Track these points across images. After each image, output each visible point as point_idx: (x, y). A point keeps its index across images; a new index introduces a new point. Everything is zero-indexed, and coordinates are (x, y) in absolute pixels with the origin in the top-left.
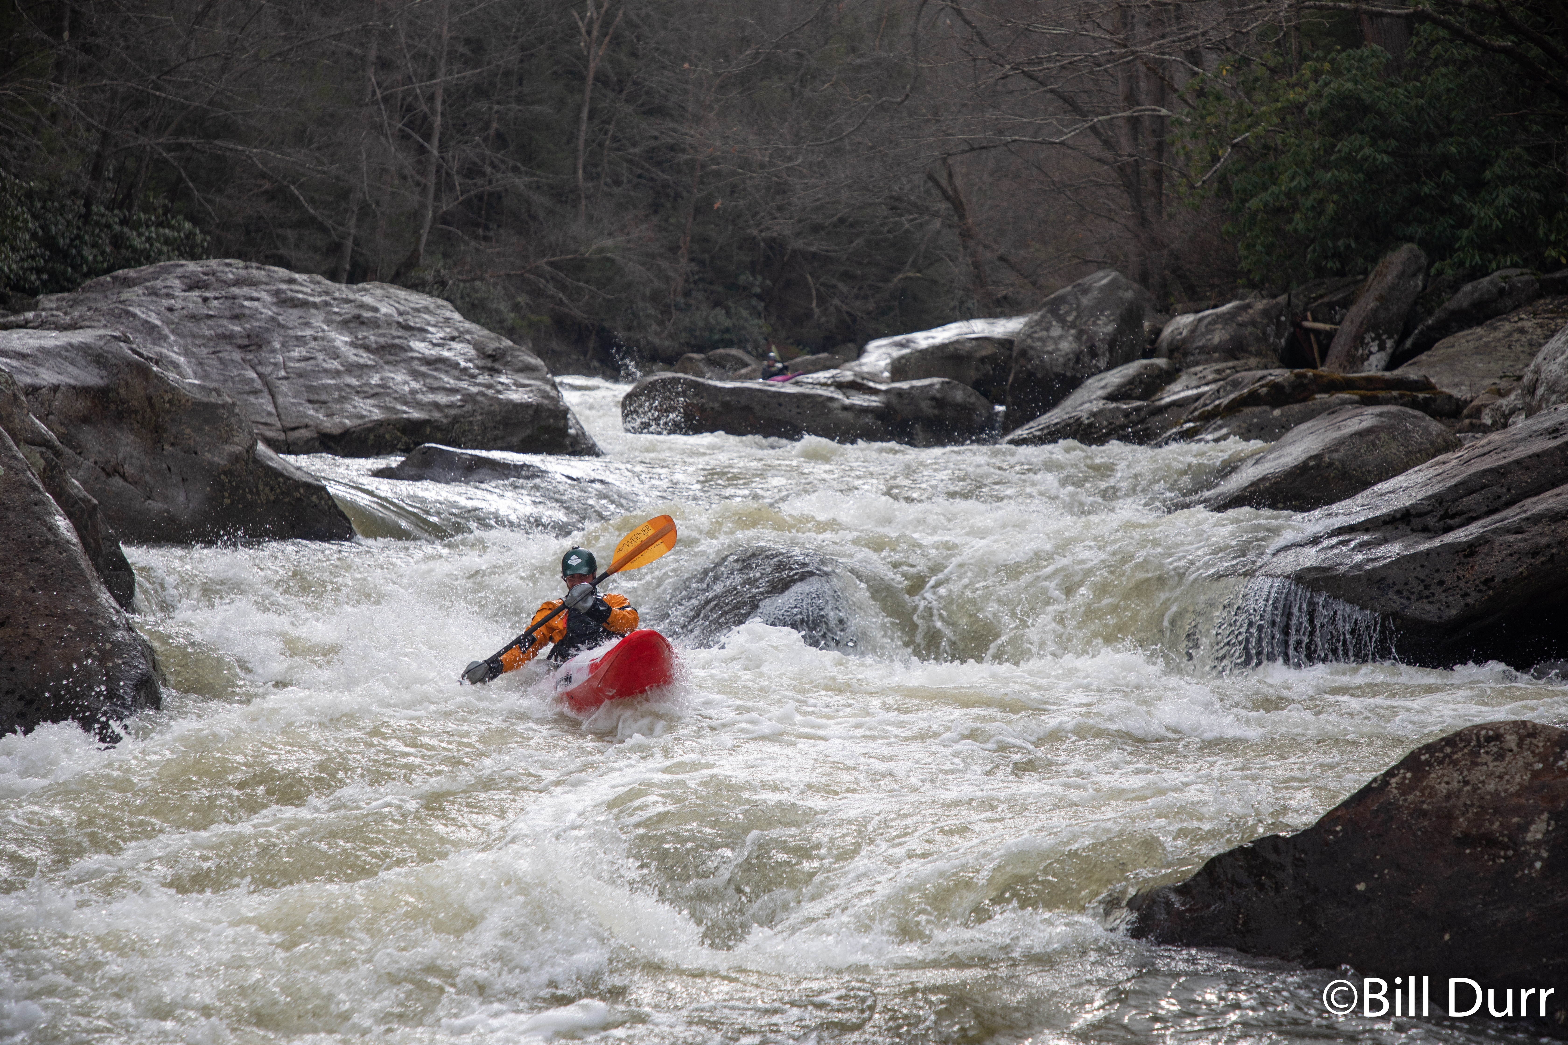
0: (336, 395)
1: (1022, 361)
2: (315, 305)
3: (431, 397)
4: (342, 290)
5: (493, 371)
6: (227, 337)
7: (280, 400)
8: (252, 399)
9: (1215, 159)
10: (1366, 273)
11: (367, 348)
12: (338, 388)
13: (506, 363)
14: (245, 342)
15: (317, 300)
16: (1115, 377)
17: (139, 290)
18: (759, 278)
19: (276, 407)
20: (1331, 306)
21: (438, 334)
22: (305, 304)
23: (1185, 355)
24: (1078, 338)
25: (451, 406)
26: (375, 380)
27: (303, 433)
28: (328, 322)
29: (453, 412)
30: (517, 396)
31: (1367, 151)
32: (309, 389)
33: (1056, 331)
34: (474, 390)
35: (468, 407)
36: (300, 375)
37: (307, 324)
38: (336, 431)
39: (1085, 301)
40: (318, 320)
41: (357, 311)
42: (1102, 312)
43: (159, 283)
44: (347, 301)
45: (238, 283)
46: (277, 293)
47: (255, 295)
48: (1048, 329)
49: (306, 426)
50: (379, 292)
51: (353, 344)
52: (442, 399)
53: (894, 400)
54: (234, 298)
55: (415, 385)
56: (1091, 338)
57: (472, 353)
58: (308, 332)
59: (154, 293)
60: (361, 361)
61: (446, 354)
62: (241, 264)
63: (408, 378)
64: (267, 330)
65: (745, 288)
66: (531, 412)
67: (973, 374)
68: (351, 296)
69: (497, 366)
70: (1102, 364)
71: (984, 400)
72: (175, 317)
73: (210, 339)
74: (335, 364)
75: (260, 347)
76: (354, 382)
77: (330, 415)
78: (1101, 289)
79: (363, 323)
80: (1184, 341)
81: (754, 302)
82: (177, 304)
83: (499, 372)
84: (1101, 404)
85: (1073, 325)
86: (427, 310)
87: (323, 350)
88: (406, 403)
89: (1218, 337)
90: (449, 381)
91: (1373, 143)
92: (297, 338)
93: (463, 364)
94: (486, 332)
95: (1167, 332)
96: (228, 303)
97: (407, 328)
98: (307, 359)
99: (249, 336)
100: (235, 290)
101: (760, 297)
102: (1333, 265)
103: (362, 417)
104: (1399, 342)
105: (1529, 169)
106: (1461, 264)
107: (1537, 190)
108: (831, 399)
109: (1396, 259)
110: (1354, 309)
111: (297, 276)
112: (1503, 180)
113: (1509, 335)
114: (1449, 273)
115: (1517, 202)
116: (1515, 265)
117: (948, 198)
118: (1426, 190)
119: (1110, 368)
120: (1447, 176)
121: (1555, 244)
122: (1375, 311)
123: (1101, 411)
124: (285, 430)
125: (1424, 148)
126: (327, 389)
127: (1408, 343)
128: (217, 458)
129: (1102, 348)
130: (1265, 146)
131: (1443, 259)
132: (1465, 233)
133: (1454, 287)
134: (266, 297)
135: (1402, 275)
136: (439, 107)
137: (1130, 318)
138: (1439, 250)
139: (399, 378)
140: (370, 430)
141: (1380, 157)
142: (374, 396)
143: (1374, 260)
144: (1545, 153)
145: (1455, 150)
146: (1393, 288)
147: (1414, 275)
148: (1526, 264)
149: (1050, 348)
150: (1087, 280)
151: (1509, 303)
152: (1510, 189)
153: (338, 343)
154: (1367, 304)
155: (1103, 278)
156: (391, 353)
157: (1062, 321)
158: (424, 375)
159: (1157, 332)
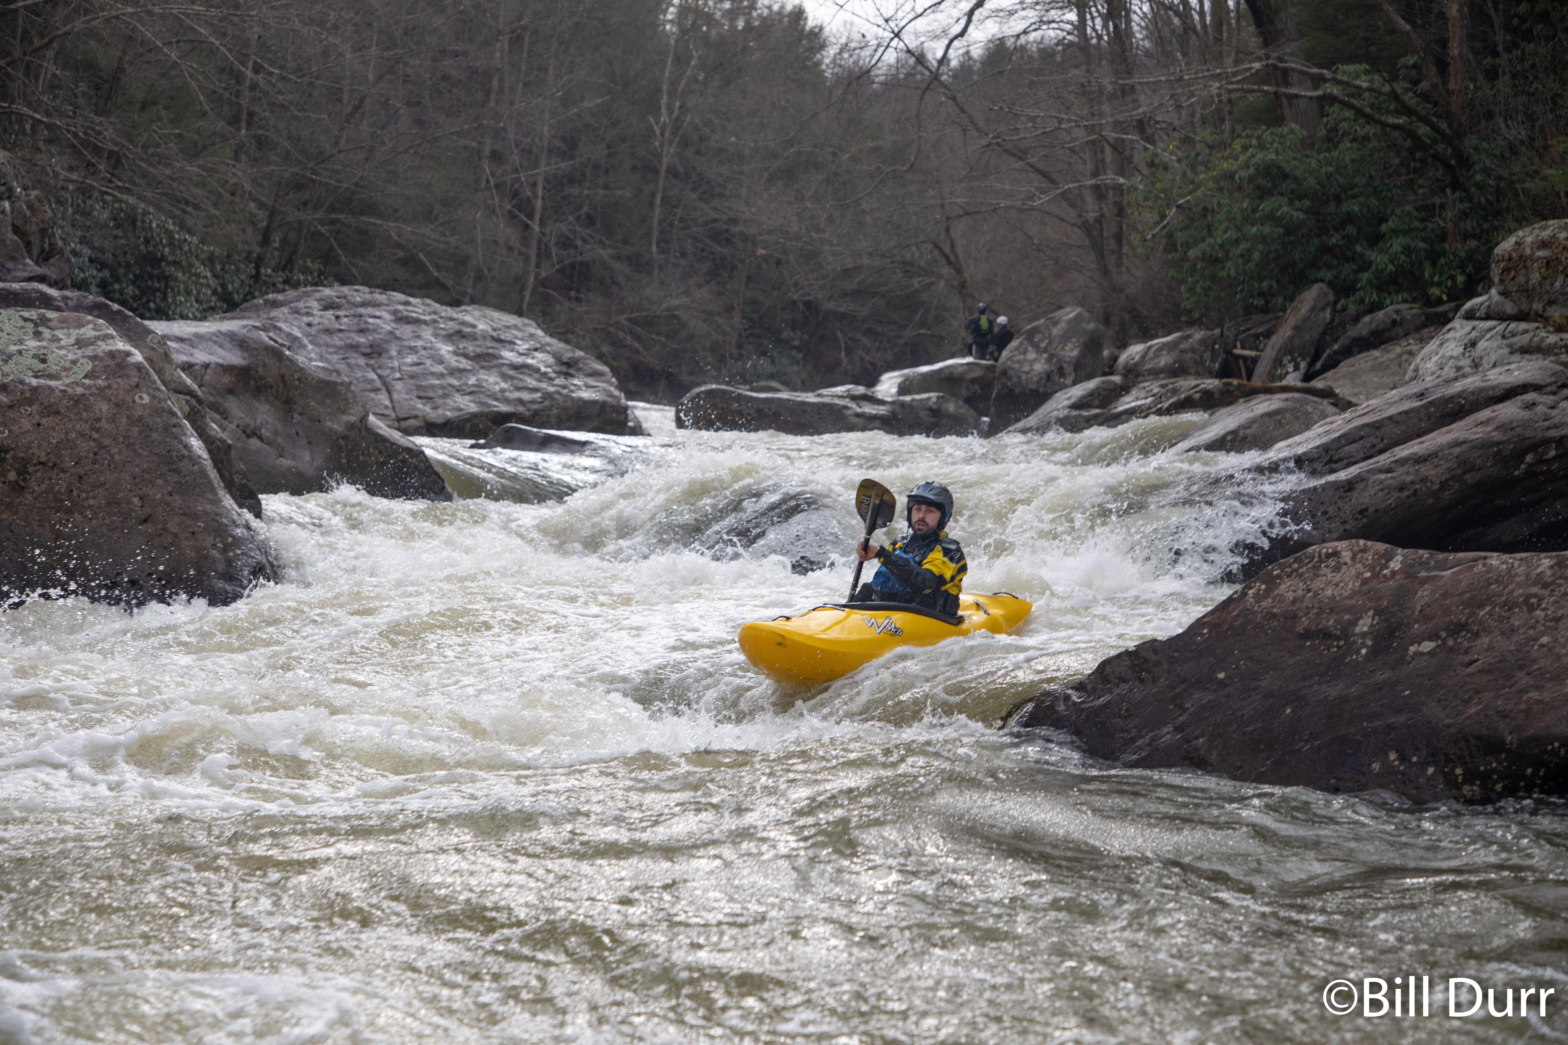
0: (440, 392)
1: (1003, 380)
2: (425, 322)
3: (517, 395)
4: (447, 311)
5: (567, 375)
6: (355, 347)
7: (395, 396)
8: (372, 395)
9: (1163, 217)
10: (1284, 309)
11: (466, 356)
12: (442, 387)
13: (579, 370)
14: (369, 351)
15: (427, 318)
16: (1078, 391)
17: (285, 310)
18: (799, 333)
19: (392, 401)
20: (1257, 337)
21: (523, 346)
22: (417, 321)
23: (1137, 376)
24: (1049, 360)
25: (533, 402)
27: (413, 422)
28: (436, 336)
29: (534, 407)
30: (585, 395)
31: (1285, 209)
32: (419, 387)
33: (1032, 355)
34: (552, 389)
35: (547, 403)
36: (412, 377)
37: (419, 337)
38: (440, 421)
39: (1056, 331)
40: (427, 334)
41: (458, 327)
42: (1069, 339)
43: (301, 304)
44: (451, 319)
45: (364, 304)
46: (395, 312)
47: (378, 313)
48: (1024, 353)
49: (416, 417)
50: (477, 313)
51: (455, 353)
52: (526, 396)
53: (898, 410)
54: (360, 316)
55: (504, 385)
56: (1059, 361)
57: (551, 360)
58: (419, 343)
59: (297, 312)
60: (461, 366)
61: (530, 361)
62: (367, 290)
63: (499, 380)
64: (386, 341)
65: (787, 342)
66: (597, 407)
67: (964, 392)
68: (455, 316)
69: (571, 371)
70: (1069, 381)
71: (972, 412)
72: (313, 331)
73: (340, 348)
74: (440, 369)
75: (380, 354)
76: (455, 382)
77: (435, 408)
78: (1069, 322)
79: (463, 337)
80: (1136, 364)
81: (794, 353)
82: (315, 320)
83: (572, 376)
84: (1066, 411)
85: (1045, 350)
86: (516, 327)
87: (431, 357)
88: (496, 399)
89: (1164, 360)
90: (532, 382)
91: (1291, 203)
92: (410, 348)
93: (543, 369)
94: (562, 345)
95: (1123, 357)
96: (356, 320)
97: (499, 340)
98: (418, 364)
99: (371, 346)
100: (361, 310)
101: (799, 349)
102: (1259, 302)
103: (461, 410)
104: (1311, 365)
105: (1417, 224)
106: (1362, 301)
107: (1424, 240)
108: (846, 407)
109: (1309, 296)
110: (1274, 338)
111: (411, 300)
112: (1396, 232)
113: (1400, 356)
114: (1352, 308)
115: (1407, 250)
116: (1405, 301)
117: (949, 262)
118: (1334, 241)
119: (1075, 383)
120: (1351, 230)
121: (1438, 284)
122: (1291, 339)
123: (1066, 418)
124: (399, 420)
125: (1332, 207)
126: (432, 387)
127: (1318, 365)
128: (337, 425)
129: (1068, 368)
130: (1205, 209)
131: (1347, 297)
132: (1365, 276)
133: (1356, 319)
134: (387, 316)
135: (1313, 308)
136: (540, 192)
137: (1092, 345)
138: (1344, 289)
139: (491, 380)
140: (467, 420)
141: (1295, 214)
142: (470, 393)
143: (1292, 299)
144: (1429, 211)
145: (1356, 208)
146: (1305, 319)
147: (1323, 309)
148: (1414, 300)
149: (1026, 368)
150: (1058, 314)
151: (1400, 331)
152: (1401, 239)
153: (443, 352)
154: (1285, 332)
155: (1070, 313)
156: (485, 360)
157: (1036, 347)
158: (512, 378)
159: (1115, 358)
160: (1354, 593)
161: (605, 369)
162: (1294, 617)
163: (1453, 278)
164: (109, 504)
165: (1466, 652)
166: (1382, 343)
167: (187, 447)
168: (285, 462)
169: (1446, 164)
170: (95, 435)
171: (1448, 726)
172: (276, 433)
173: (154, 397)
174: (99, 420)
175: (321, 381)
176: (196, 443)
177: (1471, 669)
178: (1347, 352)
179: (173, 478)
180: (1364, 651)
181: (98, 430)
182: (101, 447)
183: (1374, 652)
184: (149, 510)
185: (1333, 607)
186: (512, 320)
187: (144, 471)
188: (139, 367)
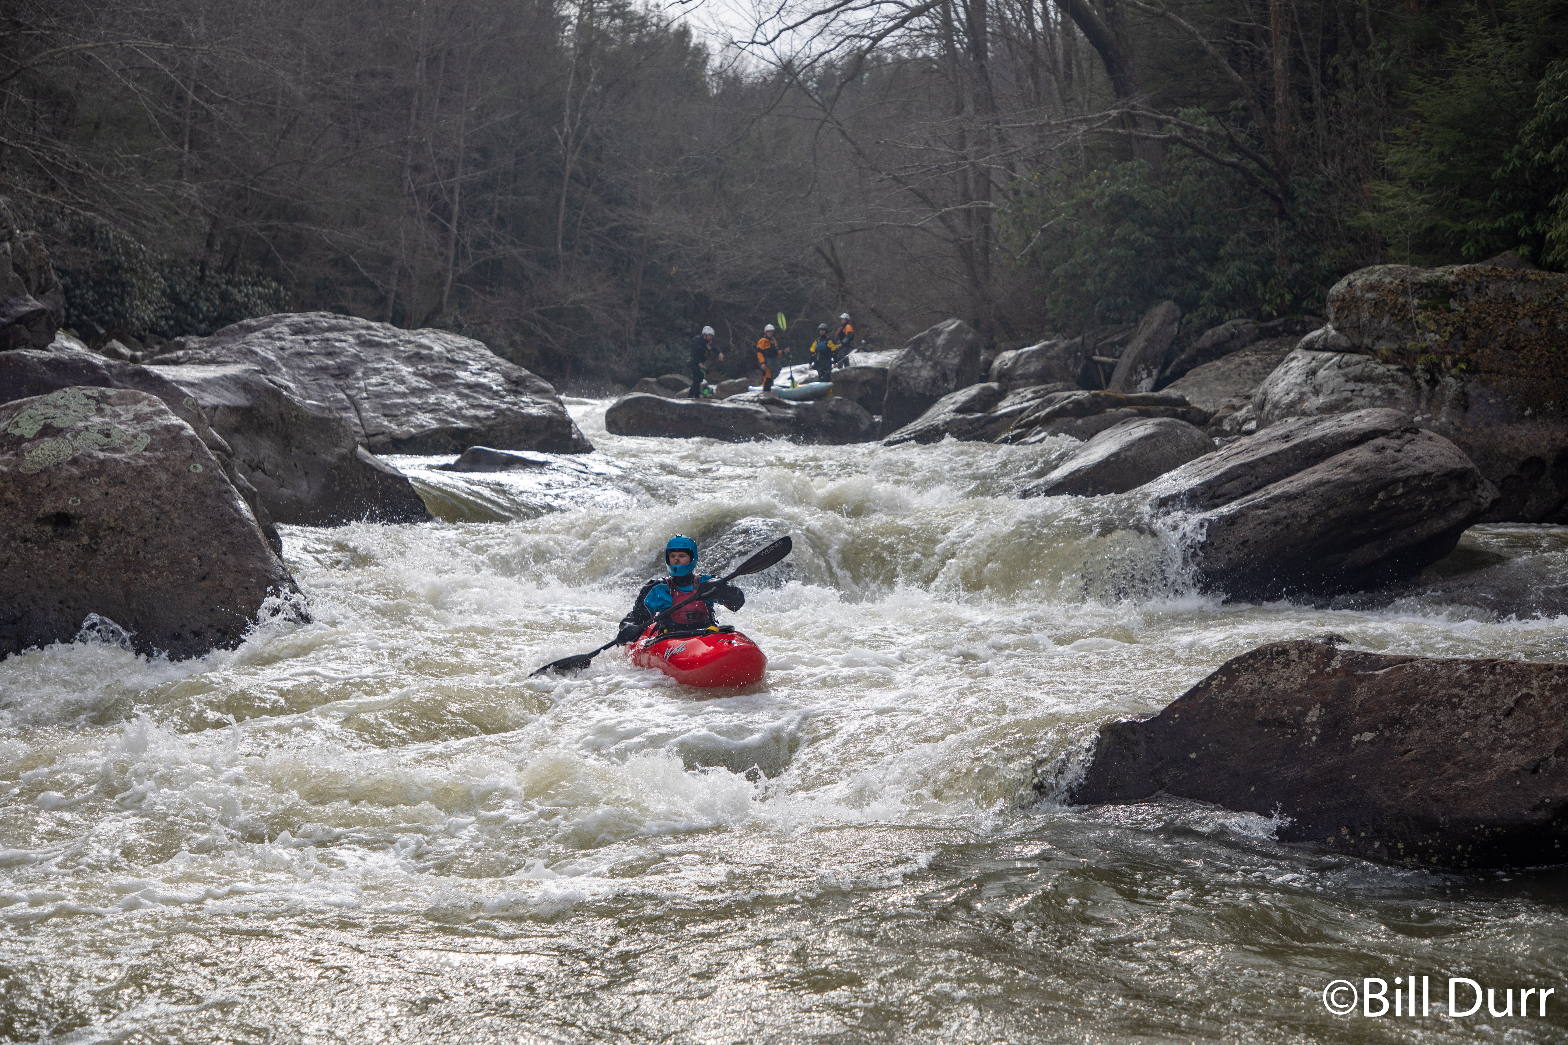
0: (404, 411)
1: (894, 385)
2: (386, 345)
3: (472, 412)
4: (405, 334)
5: (516, 393)
6: (324, 369)
7: (363, 414)
8: (343, 414)
9: (1030, 239)
10: (1136, 321)
11: (425, 376)
12: (405, 406)
13: (526, 387)
14: (337, 372)
15: (388, 341)
16: (962, 396)
17: (258, 334)
19: (360, 419)
20: (1113, 345)
21: (475, 367)
22: (379, 345)
23: (1010, 380)
24: (934, 367)
25: (487, 418)
26: (432, 399)
27: (382, 439)
28: (397, 358)
29: (489, 423)
30: (534, 411)
31: (1137, 234)
32: (385, 406)
33: (918, 363)
34: (504, 406)
35: (500, 419)
36: (377, 396)
37: (381, 360)
38: (404, 437)
39: (939, 341)
40: (389, 356)
41: (417, 350)
42: (951, 349)
43: (273, 330)
44: (410, 342)
45: (330, 329)
46: (358, 337)
47: (343, 338)
49: (383, 433)
50: (432, 336)
51: (414, 374)
52: (481, 413)
53: (803, 413)
54: (328, 340)
55: (460, 403)
56: (943, 368)
57: (501, 380)
58: (383, 365)
59: (270, 336)
60: (421, 386)
61: (482, 380)
62: (332, 315)
63: (456, 398)
64: (352, 363)
66: (544, 422)
67: (857, 394)
68: (412, 339)
69: (519, 389)
70: (952, 386)
71: (866, 413)
72: (285, 354)
73: (311, 370)
74: (401, 388)
75: (348, 376)
76: (416, 401)
77: (400, 425)
78: (950, 333)
79: (421, 358)
80: (1009, 369)
82: (287, 345)
83: (521, 393)
84: (952, 415)
85: (930, 359)
86: (467, 348)
87: (393, 378)
88: (454, 416)
89: (1033, 367)
90: (485, 401)
91: (1142, 228)
92: (375, 369)
93: (495, 388)
94: (510, 365)
95: (997, 363)
96: (324, 344)
97: (454, 361)
98: (382, 384)
99: (339, 368)
100: (328, 335)
102: (1114, 315)
103: (423, 426)
104: (1162, 371)
105: (1250, 249)
106: (1204, 315)
107: (1256, 263)
108: (757, 412)
109: (1160, 312)
110: (1129, 348)
111: (373, 324)
112: (1232, 256)
113: (1239, 366)
114: (1196, 322)
115: (1242, 272)
116: (1241, 317)
117: (831, 265)
118: (1179, 262)
119: (957, 389)
120: (1193, 253)
121: (1269, 302)
122: (1145, 349)
123: (952, 421)
124: (367, 436)
125: (1177, 233)
126: (397, 406)
127: (1168, 372)
128: (330, 457)
129: (951, 375)
130: (1065, 230)
131: (1191, 312)
132: (1206, 294)
133: (1200, 332)
134: (351, 340)
135: (1163, 323)
136: (457, 199)
137: (971, 353)
138: (1187, 305)
139: (449, 398)
140: (429, 436)
141: (1146, 239)
142: (431, 411)
143: (1143, 312)
144: (1260, 237)
145: (1198, 235)
146: (1157, 332)
147: (1172, 323)
148: (1249, 315)
149: (914, 375)
150: (940, 326)
151: (1238, 343)
152: (1237, 263)
153: (404, 373)
154: (1138, 344)
155: (952, 325)
156: (443, 380)
157: (922, 355)
158: (467, 396)
159: (990, 363)
160: (1303, 688)
161: (549, 386)
162: (1253, 707)
163: (1281, 296)
164: (171, 563)
165: (1401, 743)
166: (1223, 354)
167: (237, 510)
168: (286, 492)
169: (1274, 198)
170: (157, 503)
171: (1390, 807)
172: (277, 466)
173: (207, 466)
174: (160, 488)
175: (315, 418)
176: (242, 505)
177: (1406, 758)
178: (1193, 362)
179: (226, 539)
180: (1314, 738)
181: (159, 498)
182: (162, 512)
183: (1322, 739)
184: (206, 569)
185: (1286, 699)
186: (463, 341)
187: (201, 533)
188: (192, 440)
